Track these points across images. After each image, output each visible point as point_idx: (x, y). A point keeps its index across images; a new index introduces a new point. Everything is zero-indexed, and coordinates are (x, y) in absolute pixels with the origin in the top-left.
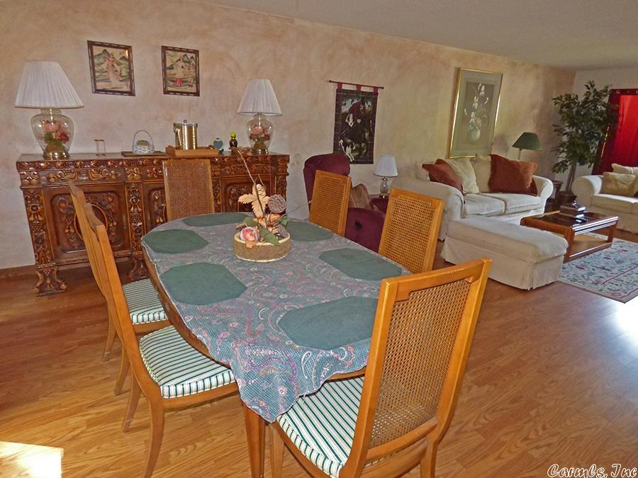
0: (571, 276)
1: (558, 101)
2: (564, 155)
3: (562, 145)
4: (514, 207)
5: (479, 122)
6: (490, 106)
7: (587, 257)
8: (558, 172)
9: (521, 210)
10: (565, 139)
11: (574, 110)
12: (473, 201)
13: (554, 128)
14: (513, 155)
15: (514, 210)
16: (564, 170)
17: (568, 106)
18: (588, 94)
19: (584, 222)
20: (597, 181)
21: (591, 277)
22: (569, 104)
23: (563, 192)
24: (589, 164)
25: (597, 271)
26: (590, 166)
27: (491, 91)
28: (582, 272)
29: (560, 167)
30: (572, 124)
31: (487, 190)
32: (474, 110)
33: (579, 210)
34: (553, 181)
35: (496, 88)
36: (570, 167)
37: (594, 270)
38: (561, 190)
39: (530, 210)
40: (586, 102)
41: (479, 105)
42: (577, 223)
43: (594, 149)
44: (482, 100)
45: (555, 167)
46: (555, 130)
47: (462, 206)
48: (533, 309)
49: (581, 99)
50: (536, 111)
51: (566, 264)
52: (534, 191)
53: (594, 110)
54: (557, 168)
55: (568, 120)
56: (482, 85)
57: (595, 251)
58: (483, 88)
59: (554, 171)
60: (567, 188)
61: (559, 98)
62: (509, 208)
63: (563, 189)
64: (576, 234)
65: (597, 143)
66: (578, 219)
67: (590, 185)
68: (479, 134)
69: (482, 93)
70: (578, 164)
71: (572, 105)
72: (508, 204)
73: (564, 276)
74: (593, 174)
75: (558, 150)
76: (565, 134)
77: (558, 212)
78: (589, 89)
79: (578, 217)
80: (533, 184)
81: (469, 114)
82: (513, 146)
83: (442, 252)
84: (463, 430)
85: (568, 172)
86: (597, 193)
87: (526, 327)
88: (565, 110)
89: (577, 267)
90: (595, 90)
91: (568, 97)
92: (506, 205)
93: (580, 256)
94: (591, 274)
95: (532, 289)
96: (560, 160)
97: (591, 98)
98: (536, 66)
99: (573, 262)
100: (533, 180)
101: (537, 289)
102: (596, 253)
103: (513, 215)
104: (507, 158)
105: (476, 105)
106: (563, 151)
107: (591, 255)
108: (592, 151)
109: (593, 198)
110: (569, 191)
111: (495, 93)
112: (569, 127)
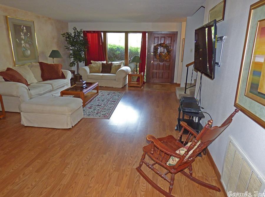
0: (88, 113)
1: (64, 35)
2: (72, 59)
3: (71, 54)
4: (56, 86)
5: (27, 45)
6: (32, 37)
7: (92, 102)
8: (72, 67)
9: (60, 86)
10: (71, 52)
11: (71, 39)
12: (34, 87)
13: (66, 47)
14: (50, 61)
15: (57, 88)
16: (74, 65)
17: (68, 38)
18: (75, 32)
19: (86, 88)
20: (87, 68)
21: (95, 111)
22: (69, 37)
23: (76, 74)
24: (83, 62)
25: (96, 107)
26: (83, 63)
27: (29, 30)
28: (92, 110)
29: (72, 64)
30: (72, 46)
31: (42, 80)
32: (22, 39)
33: (84, 83)
34: (70, 71)
35: (32, 28)
36: (76, 64)
37: (95, 107)
38: (75, 74)
39: (64, 86)
40: (75, 36)
41: (25, 37)
42: (84, 89)
43: (83, 55)
44: (25, 34)
45: (70, 64)
46: (66, 48)
47: (28, 92)
48: (75, 138)
49: (73, 35)
50: (56, 40)
51: (85, 108)
52: (63, 77)
53: (79, 39)
54: (71, 65)
55: (70, 44)
56: (24, 26)
57: (94, 98)
58: (25, 28)
59: (70, 66)
60: (78, 73)
61: (64, 34)
62: (54, 87)
63: (76, 73)
64: (85, 94)
65: (84, 53)
66: (84, 87)
67: (86, 71)
68: (29, 52)
69: (25, 31)
70: (79, 62)
71: (70, 37)
72: (53, 85)
73: (85, 114)
74: (85, 66)
75: (70, 57)
76: (70, 50)
77: (76, 85)
78: (75, 30)
79: (84, 86)
80: (63, 74)
81: (20, 41)
82: (49, 57)
83: (22, 122)
84: (110, 174)
85: (76, 66)
86: (88, 73)
87: (74, 150)
88: (68, 39)
89: (89, 108)
90: (77, 31)
91: (68, 34)
92: (52, 86)
93: (89, 103)
94: (94, 110)
95: (72, 127)
96: (72, 61)
97: (77, 34)
98: (50, 19)
99: (87, 106)
100: (62, 72)
101: (75, 125)
102: (94, 99)
103: (57, 90)
104: (48, 63)
105: (23, 37)
106: (72, 57)
107: (93, 101)
108: (82, 56)
109: (88, 76)
110: (78, 74)
111: (33, 31)
112: (71, 46)
